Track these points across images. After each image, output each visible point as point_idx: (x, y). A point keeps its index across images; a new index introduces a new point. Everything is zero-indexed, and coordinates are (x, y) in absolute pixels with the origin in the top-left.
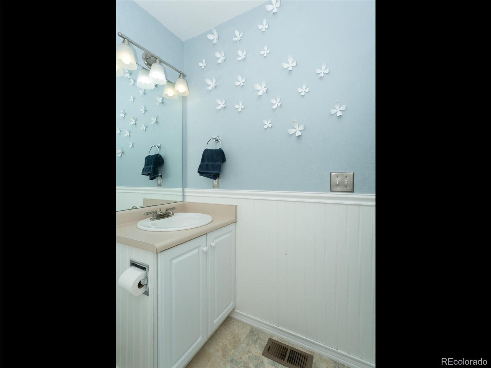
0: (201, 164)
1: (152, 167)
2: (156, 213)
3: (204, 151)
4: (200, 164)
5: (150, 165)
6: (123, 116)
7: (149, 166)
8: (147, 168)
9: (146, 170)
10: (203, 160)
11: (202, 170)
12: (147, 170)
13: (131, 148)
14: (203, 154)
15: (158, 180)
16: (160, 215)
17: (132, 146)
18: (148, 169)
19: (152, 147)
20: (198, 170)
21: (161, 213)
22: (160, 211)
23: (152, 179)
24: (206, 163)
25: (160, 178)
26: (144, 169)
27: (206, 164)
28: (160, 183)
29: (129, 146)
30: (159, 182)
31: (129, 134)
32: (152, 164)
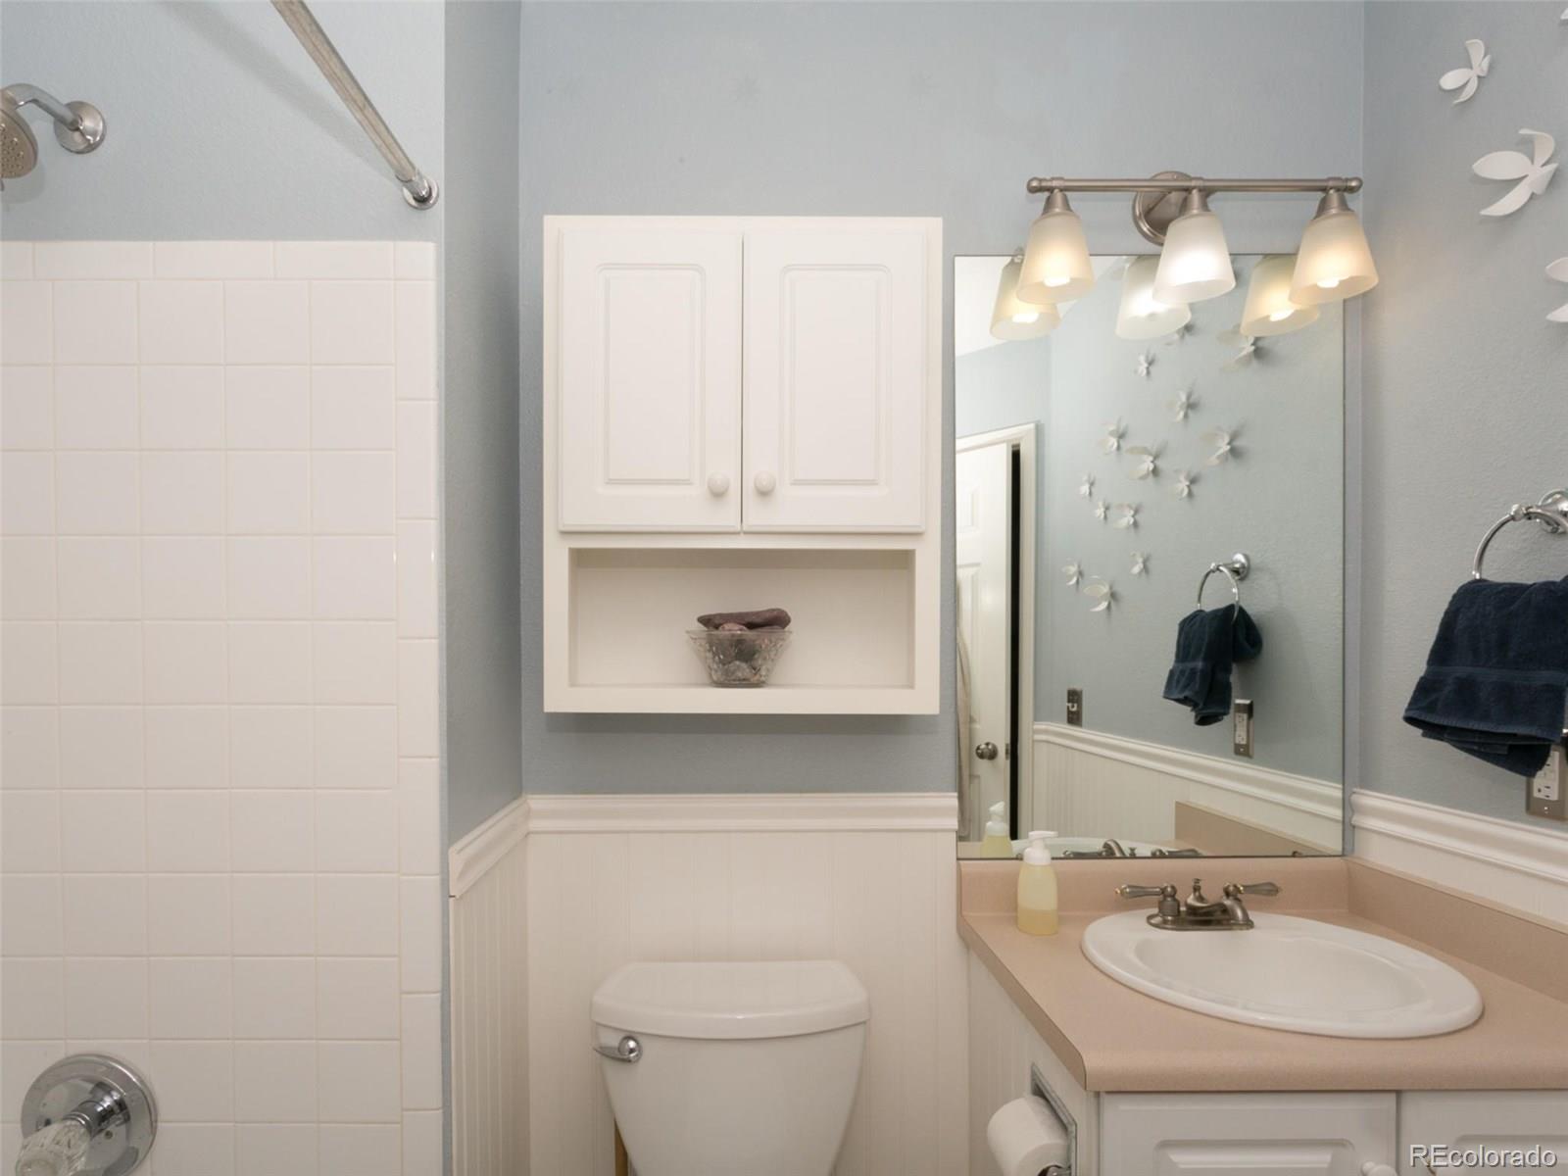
0: (1428, 672)
1: (1202, 671)
2: (1173, 896)
3: (1454, 596)
4: (1422, 674)
5: (1194, 659)
6: (1116, 445)
7: (1190, 665)
8: (1182, 672)
9: (1178, 682)
10: (1443, 650)
11: (1431, 708)
12: (1183, 681)
13: (1140, 573)
14: (1447, 613)
15: (1233, 727)
16: (1192, 910)
17: (1142, 566)
18: (1187, 674)
19: (1207, 575)
20: (1407, 710)
21: (1201, 899)
22: (1196, 889)
23: (1204, 720)
24: (1461, 670)
25: (1245, 716)
26: (1172, 673)
27: (1457, 678)
28: (1244, 742)
29: (1133, 566)
30: (1241, 739)
31: (1133, 516)
32: (1202, 655)
